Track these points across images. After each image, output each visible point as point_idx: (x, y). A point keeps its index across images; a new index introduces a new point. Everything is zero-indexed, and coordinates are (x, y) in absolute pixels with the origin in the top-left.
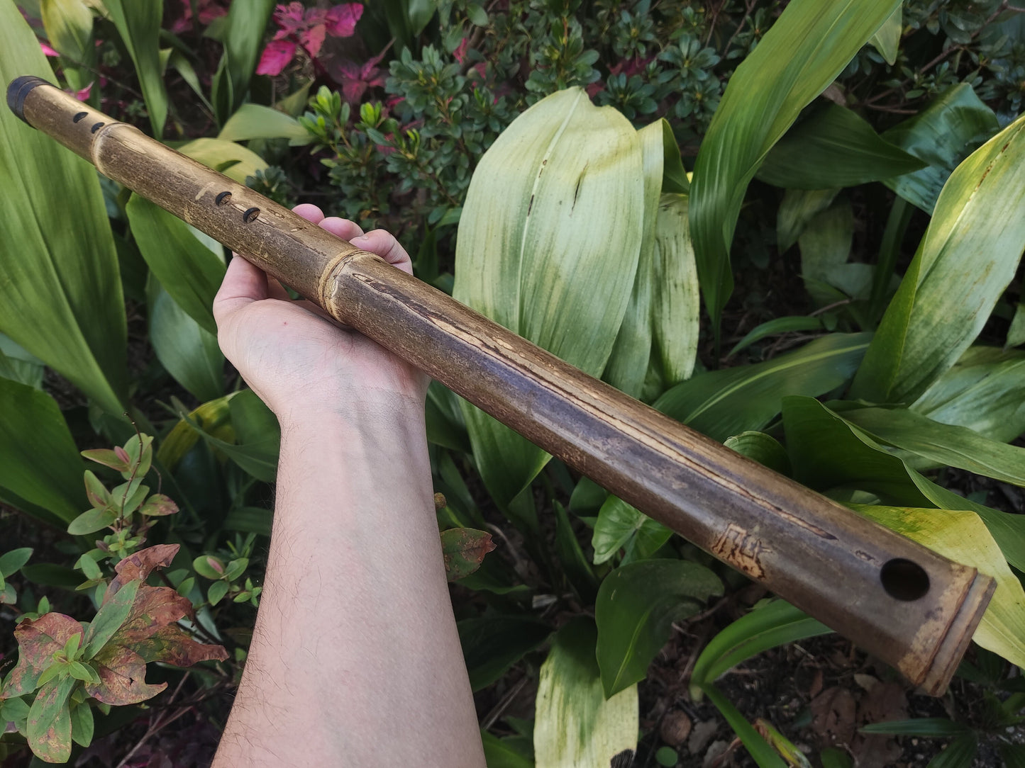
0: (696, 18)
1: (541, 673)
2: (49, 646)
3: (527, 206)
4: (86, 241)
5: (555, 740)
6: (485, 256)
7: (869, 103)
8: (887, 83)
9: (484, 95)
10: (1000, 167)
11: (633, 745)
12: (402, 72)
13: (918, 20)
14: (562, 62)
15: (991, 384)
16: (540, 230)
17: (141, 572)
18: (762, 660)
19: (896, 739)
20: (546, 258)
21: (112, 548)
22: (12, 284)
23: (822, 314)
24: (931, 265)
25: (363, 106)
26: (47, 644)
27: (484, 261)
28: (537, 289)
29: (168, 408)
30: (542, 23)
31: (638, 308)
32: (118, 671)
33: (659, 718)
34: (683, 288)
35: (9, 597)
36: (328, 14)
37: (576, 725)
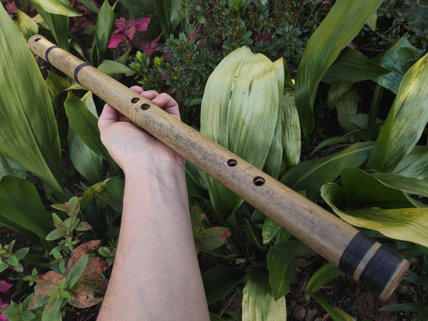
0: (290, 16)
1: (243, 292)
2: (50, 285)
3: (230, 95)
4: (44, 119)
6: (213, 117)
7: (363, 47)
8: (370, 39)
9: (205, 51)
10: (424, 70)
12: (171, 44)
13: (382, 13)
14: (237, 36)
15: (422, 161)
16: (236, 105)
17: (84, 253)
18: (334, 282)
19: (394, 313)
20: (239, 116)
21: (66, 245)
22: (14, 138)
23: (348, 135)
24: (397, 112)
25: (155, 58)
26: (49, 284)
27: (212, 119)
28: (236, 129)
29: (79, 187)
30: (227, 21)
31: (277, 135)
32: (81, 293)
33: (293, 308)
34: (294, 126)
35: (20, 269)
36: (136, 22)
37: (260, 313)
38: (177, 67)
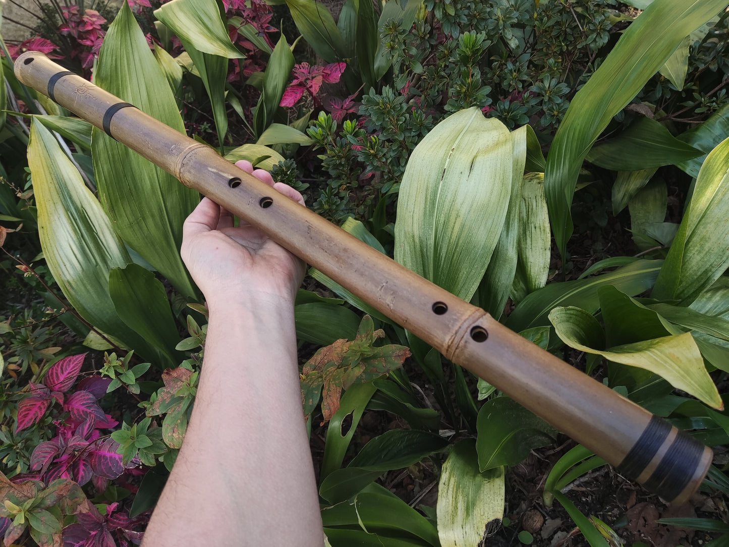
0: (556, 65)
1: (442, 469)
2: (179, 383)
3: (441, 175)
5: (450, 512)
6: (415, 205)
7: (673, 117)
8: (685, 104)
9: (419, 114)
11: (500, 515)
12: (370, 101)
13: (703, 63)
14: (468, 93)
16: (448, 189)
18: (595, 482)
20: (452, 205)
22: (142, 221)
25: (345, 123)
26: (177, 382)
27: (414, 208)
28: (445, 224)
30: (456, 71)
31: (509, 237)
33: (521, 514)
34: (540, 229)
35: (135, 390)
36: (324, 70)
37: (464, 502)
38: (375, 136)
